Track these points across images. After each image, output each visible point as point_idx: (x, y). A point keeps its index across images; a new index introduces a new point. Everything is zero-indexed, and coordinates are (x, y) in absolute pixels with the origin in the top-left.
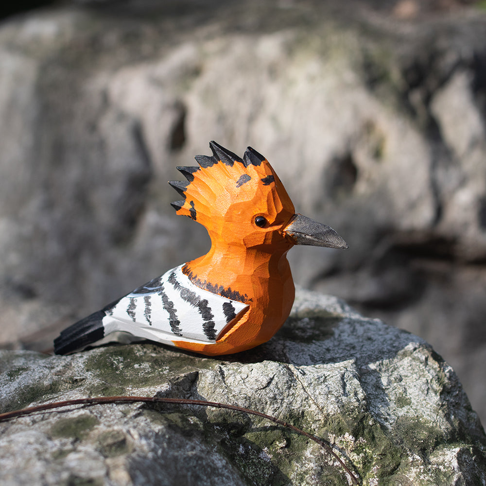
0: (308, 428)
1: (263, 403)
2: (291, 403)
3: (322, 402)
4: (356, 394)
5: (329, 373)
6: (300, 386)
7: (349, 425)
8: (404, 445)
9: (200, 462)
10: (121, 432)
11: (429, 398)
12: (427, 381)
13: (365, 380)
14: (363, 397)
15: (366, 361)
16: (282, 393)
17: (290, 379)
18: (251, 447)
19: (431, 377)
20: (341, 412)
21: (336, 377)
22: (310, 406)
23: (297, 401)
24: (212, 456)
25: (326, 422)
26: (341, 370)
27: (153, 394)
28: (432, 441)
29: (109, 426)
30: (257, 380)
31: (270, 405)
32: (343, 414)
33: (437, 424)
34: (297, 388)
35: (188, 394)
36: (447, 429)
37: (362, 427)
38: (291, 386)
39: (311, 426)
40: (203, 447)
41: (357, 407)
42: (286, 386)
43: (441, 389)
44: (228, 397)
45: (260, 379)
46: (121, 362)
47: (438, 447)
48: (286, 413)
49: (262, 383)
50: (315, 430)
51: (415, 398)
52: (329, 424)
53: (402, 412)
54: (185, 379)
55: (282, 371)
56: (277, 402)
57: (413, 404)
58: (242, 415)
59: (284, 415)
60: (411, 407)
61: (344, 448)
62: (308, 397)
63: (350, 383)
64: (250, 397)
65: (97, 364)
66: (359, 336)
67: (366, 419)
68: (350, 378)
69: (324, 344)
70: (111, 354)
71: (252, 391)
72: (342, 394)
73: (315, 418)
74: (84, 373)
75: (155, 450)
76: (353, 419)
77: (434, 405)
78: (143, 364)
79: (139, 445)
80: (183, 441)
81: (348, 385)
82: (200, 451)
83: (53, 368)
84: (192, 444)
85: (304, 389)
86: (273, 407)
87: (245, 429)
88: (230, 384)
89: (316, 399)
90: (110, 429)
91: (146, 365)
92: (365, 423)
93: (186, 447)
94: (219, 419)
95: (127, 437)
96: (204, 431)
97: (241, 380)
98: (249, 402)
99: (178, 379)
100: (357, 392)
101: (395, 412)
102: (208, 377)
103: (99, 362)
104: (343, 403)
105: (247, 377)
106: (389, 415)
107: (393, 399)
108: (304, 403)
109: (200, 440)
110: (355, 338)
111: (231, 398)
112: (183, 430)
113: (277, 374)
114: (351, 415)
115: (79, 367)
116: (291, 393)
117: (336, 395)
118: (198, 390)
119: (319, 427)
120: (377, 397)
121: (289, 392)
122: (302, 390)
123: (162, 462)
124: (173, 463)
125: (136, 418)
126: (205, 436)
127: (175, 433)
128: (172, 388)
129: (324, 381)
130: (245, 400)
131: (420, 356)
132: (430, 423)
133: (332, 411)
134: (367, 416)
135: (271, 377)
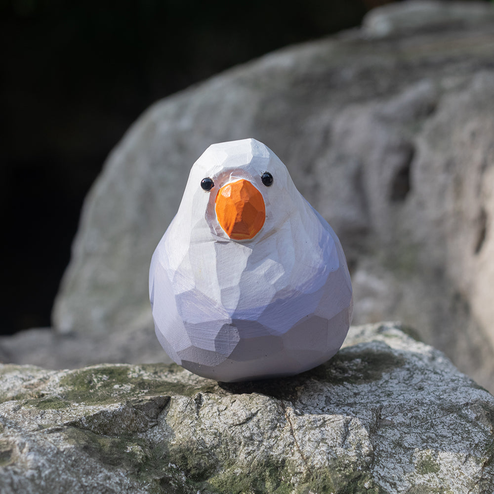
0: (287, 482)
1: (236, 443)
2: (271, 448)
3: (309, 450)
4: (359, 446)
5: (330, 417)
6: (288, 428)
7: (335, 483)
10: (12, 443)
11: (466, 468)
13: (383, 433)
14: (368, 452)
15: (396, 411)
16: (263, 434)
17: (277, 417)
19: (477, 442)
20: (330, 466)
21: (338, 422)
22: (293, 454)
23: (278, 446)
25: (308, 476)
26: (347, 415)
27: (95, 412)
29: (7, 437)
31: (245, 446)
32: (332, 468)
34: (283, 430)
35: (152, 422)
37: (353, 489)
38: (276, 427)
39: (290, 480)
40: (127, 481)
41: (353, 463)
42: (269, 426)
44: (195, 431)
45: (239, 413)
48: (262, 459)
49: (239, 417)
50: (294, 485)
51: (446, 464)
52: (313, 480)
53: (420, 480)
54: (150, 403)
55: (269, 407)
56: (253, 444)
57: (442, 472)
58: (207, 454)
59: (259, 461)
60: (438, 475)
62: (293, 442)
63: (356, 433)
64: (220, 434)
65: (74, 380)
66: (411, 385)
67: (363, 480)
68: (358, 426)
69: (357, 387)
70: (97, 372)
71: (225, 426)
72: (339, 444)
73: (296, 470)
74: (55, 388)
75: (41, 469)
76: (343, 477)
77: (470, 477)
78: (126, 386)
79: (24, 460)
80: (96, 467)
81: (352, 435)
82: (115, 483)
83: (29, 380)
84: (109, 474)
85: (292, 432)
86: (247, 449)
87: (209, 473)
88: (204, 415)
89: (303, 445)
90: (4, 439)
91: (128, 387)
92: (358, 484)
93: (98, 475)
94: (177, 456)
95: (14, 449)
96: (140, 464)
97: (216, 412)
98: (219, 439)
99: (140, 401)
100: (361, 444)
101: (412, 478)
102: (180, 403)
103: (77, 378)
104: (336, 455)
105: (225, 409)
106: (401, 481)
107: (415, 462)
108: (287, 449)
109: (129, 472)
110: (404, 387)
111: (198, 432)
112: (107, 456)
113: (262, 409)
114: (342, 472)
115: (53, 381)
116: (274, 435)
117: (331, 444)
118: (166, 419)
119: (299, 482)
120: (391, 456)
121: (271, 433)
122: (289, 432)
123: (43, 483)
124: (62, 488)
125: (50, 433)
126: (139, 469)
127: (88, 457)
128: (123, 409)
129: (321, 426)
130: (214, 436)
131: (470, 413)
133: (319, 463)
134: (365, 476)
135: (254, 412)
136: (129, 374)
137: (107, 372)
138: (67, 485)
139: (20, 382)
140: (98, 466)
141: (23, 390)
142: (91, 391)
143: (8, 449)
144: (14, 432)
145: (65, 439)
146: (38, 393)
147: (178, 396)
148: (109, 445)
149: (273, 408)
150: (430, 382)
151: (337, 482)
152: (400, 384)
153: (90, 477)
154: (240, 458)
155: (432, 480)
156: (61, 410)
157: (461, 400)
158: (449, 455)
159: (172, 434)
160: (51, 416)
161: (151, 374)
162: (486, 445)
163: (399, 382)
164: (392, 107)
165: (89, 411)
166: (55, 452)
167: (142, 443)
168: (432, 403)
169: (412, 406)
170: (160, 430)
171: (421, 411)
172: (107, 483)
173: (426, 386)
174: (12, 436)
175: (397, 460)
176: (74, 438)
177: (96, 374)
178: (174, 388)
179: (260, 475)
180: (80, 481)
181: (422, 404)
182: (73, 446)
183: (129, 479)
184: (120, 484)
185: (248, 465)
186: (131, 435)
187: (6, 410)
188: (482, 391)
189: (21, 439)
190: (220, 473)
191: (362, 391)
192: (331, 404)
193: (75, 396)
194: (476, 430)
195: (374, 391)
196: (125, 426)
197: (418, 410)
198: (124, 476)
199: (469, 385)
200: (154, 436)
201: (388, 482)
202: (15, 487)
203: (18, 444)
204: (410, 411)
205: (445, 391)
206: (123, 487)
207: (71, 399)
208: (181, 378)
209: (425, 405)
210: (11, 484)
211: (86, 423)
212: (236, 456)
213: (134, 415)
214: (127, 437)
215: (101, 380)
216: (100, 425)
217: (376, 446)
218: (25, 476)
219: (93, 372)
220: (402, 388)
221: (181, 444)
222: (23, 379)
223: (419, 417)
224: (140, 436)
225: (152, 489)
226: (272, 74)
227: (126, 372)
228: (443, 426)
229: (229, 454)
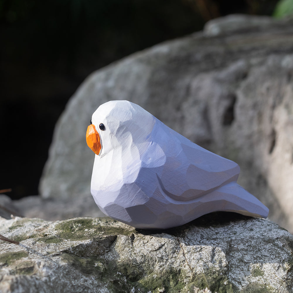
0: (182, 282)
1: (153, 261)
2: (173, 263)
3: (194, 264)
4: (221, 262)
6: (182, 252)
7: (208, 282)
9: (86, 290)
11: (278, 273)
12: (280, 261)
13: (233, 254)
14: (225, 265)
15: (239, 242)
16: (168, 256)
17: (176, 246)
18: (140, 289)
19: (284, 259)
20: (205, 273)
21: (209, 249)
22: (185, 266)
23: (177, 262)
24: (101, 289)
25: (194, 278)
27: (77, 245)
31: (158, 262)
33: (278, 292)
34: (179, 254)
35: (107, 249)
37: (218, 285)
38: (175, 252)
39: (184, 280)
40: (96, 282)
41: (218, 271)
42: (171, 251)
43: (290, 268)
44: (131, 254)
45: (155, 244)
48: (168, 269)
49: (155, 247)
50: (185, 283)
51: (267, 271)
52: (196, 280)
53: (254, 280)
54: (106, 239)
55: (171, 241)
56: (163, 261)
57: (265, 275)
58: (138, 267)
59: (166, 271)
60: (263, 277)
62: (185, 260)
63: (218, 255)
64: (145, 256)
65: (63, 227)
66: (246, 228)
67: (223, 280)
68: (219, 251)
69: (217, 229)
70: (75, 222)
71: (148, 251)
72: (210, 261)
73: (187, 275)
74: (53, 231)
75: (50, 276)
76: (213, 279)
77: (280, 278)
78: (91, 230)
79: (41, 272)
80: (79, 275)
81: (216, 256)
82: (90, 284)
83: (38, 227)
84: (86, 279)
85: (184, 254)
86: (160, 264)
87: (139, 277)
88: (135, 246)
89: (190, 262)
90: (29, 260)
91: (92, 230)
92: (221, 283)
93: (80, 279)
94: (122, 268)
95: (35, 266)
96: (102, 273)
98: (144, 259)
99: (101, 238)
100: (221, 261)
101: (249, 279)
102: (122, 239)
103: (65, 225)
104: (208, 267)
105: (147, 242)
106: (243, 280)
107: (251, 270)
108: (182, 264)
109: (97, 277)
110: (242, 229)
111: (133, 255)
112: (84, 269)
113: (168, 242)
114: (212, 276)
115: (51, 227)
116: (174, 256)
117: (205, 261)
118: (115, 248)
119: (189, 282)
120: (238, 267)
121: (173, 255)
122: (182, 255)
123: (52, 284)
124: (62, 287)
125: (53, 257)
126: (102, 276)
127: (75, 269)
128: (92, 243)
129: (199, 251)
130: (142, 257)
131: (279, 243)
132: (274, 290)
133: (199, 271)
134: (224, 278)
135: (163, 244)
136: (93, 223)
137: (80, 222)
138: (65, 285)
139: (33, 228)
140: (80, 274)
141: (35, 232)
142: (73, 233)
143: (32, 266)
144: (34, 256)
145: (62, 260)
146: (43, 234)
147: (121, 236)
148: (85, 263)
149: (173, 241)
150: (256, 226)
152: (240, 227)
153: (76, 281)
154: (156, 269)
155: (260, 280)
156: (58, 244)
157: (274, 236)
158: (269, 266)
159: (118, 256)
160: (53, 247)
161: (105, 223)
162: (289, 260)
163: (240, 226)
164: (223, 74)
165: (73, 244)
166: (57, 267)
167: (103, 261)
168: (258, 238)
169: (248, 240)
170: (112, 254)
171: (253, 242)
172: (85, 284)
173: (254, 229)
174: (33, 258)
175: (241, 269)
176: (67, 259)
177: (75, 223)
178: (118, 230)
179: (167, 278)
180: (71, 283)
181: (253, 238)
182: (67, 264)
183: (97, 281)
184: (92, 284)
185: (161, 273)
186: (96, 257)
187: (28, 244)
188: (285, 231)
189: (38, 260)
190: (145, 277)
191: (220, 231)
192: (204, 239)
193: (64, 236)
194: (283, 252)
195: (226, 232)
196: (93, 252)
197: (251, 242)
198: (94, 279)
199: (277, 227)
200: (109, 257)
201: (237, 281)
202: (37, 287)
203: (37, 263)
204: (247, 242)
205: (265, 231)
206: (94, 286)
207: (62, 237)
208: (121, 225)
209: (255, 239)
210: (35, 285)
211: (72, 250)
212: (154, 268)
213: (98, 246)
214: (94, 258)
215: (78, 227)
216: (79, 252)
217: (230, 261)
218: (42, 280)
219: (73, 222)
220: (241, 230)
221: (123, 262)
222: (34, 226)
223: (252, 245)
224: (101, 257)
225: (109, 286)
226: (157, 56)
227: (91, 222)
228: (265, 250)
229: (150, 267)
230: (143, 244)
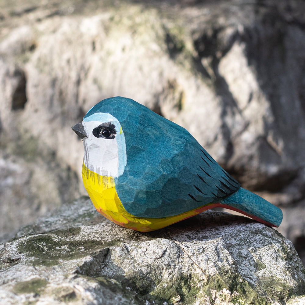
0: (195, 287)
1: (160, 269)
2: (181, 268)
3: (205, 266)
4: (227, 260)
5: (206, 246)
6: (186, 255)
7: (226, 282)
8: (267, 296)
10: (69, 287)
11: (278, 263)
12: (275, 251)
13: (231, 251)
14: (233, 262)
16: (174, 261)
17: (178, 250)
18: (155, 302)
19: (278, 248)
20: (219, 273)
22: (195, 270)
23: (185, 267)
25: (208, 281)
26: (214, 243)
27: (82, 263)
28: (286, 293)
29: (58, 284)
30: (154, 252)
31: (166, 270)
32: (221, 274)
33: (287, 281)
34: (184, 257)
35: (103, 265)
36: (295, 284)
37: (235, 284)
38: (179, 256)
39: (197, 285)
40: (126, 300)
41: (230, 269)
42: (176, 256)
43: (286, 256)
44: (134, 266)
45: (157, 251)
46: (45, 246)
47: (291, 297)
48: (178, 275)
49: (158, 254)
50: (200, 288)
51: (268, 263)
52: (211, 283)
53: (260, 273)
54: (100, 254)
55: (172, 245)
56: (171, 268)
57: (268, 267)
58: (145, 278)
59: (177, 277)
60: (267, 269)
61: (224, 300)
62: (193, 263)
63: (222, 253)
64: (150, 265)
65: (27, 248)
67: (238, 278)
68: (222, 249)
71: (152, 260)
72: (217, 260)
73: (200, 279)
75: (98, 299)
76: (228, 278)
77: (283, 268)
78: (62, 247)
79: (85, 296)
80: (112, 294)
84: (119, 297)
85: (189, 257)
86: (168, 271)
88: (134, 256)
89: (199, 264)
91: (65, 247)
92: (237, 281)
93: (115, 298)
95: (74, 290)
97: (142, 253)
98: (150, 268)
99: (96, 253)
100: (228, 258)
101: (256, 273)
102: (117, 252)
103: (28, 246)
104: (219, 266)
105: (146, 250)
106: (252, 275)
107: (253, 264)
108: (191, 267)
113: (169, 247)
114: (226, 275)
116: (180, 261)
117: (214, 261)
118: (110, 262)
119: (203, 285)
120: (241, 263)
121: (179, 260)
128: (93, 259)
129: (203, 252)
130: (147, 267)
131: (268, 233)
132: (282, 280)
133: (213, 273)
134: (238, 276)
135: (165, 249)
137: (40, 240)
142: (44, 253)
143: (71, 291)
147: (113, 247)
149: (174, 245)
151: (226, 281)
154: (165, 278)
155: (265, 273)
156: (60, 265)
158: (267, 258)
162: (283, 249)
165: (77, 263)
169: (237, 234)
170: (109, 269)
171: (242, 236)
177: (36, 242)
179: (179, 285)
185: (171, 281)
190: (154, 288)
192: (194, 239)
194: (275, 242)
197: (240, 235)
200: (108, 273)
201: (248, 277)
204: (237, 236)
209: (242, 232)
211: (80, 270)
212: (161, 277)
216: (86, 271)
219: (33, 241)
221: (130, 275)
223: (242, 239)
229: (157, 276)
230: (144, 253)
